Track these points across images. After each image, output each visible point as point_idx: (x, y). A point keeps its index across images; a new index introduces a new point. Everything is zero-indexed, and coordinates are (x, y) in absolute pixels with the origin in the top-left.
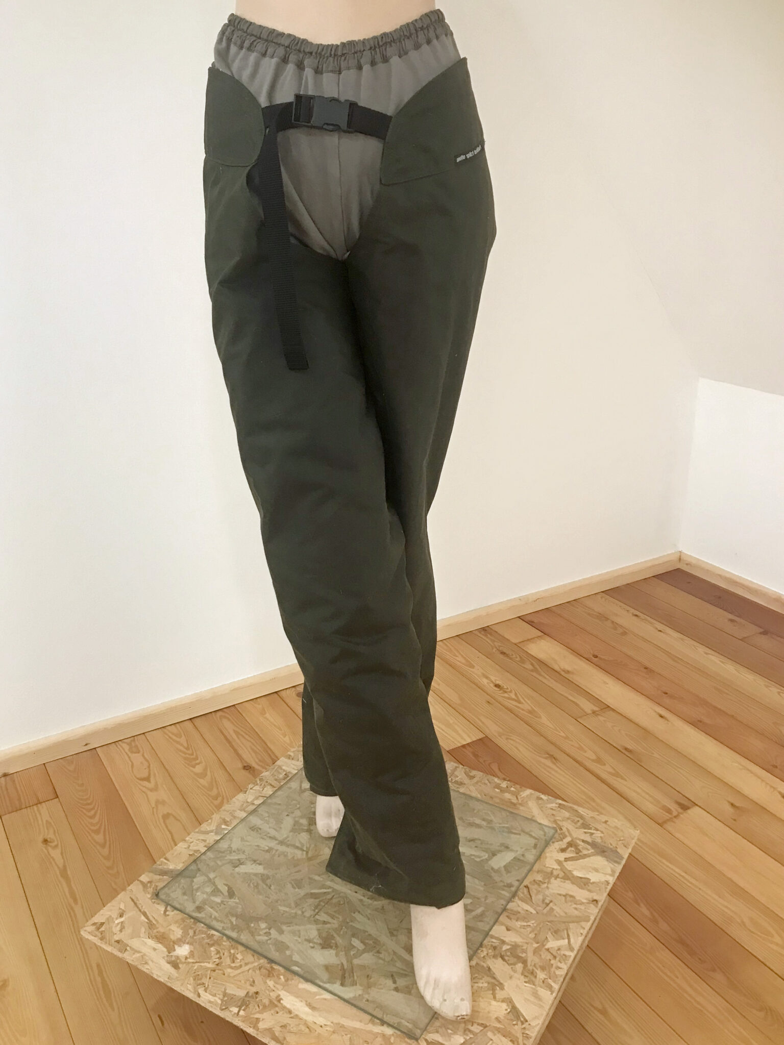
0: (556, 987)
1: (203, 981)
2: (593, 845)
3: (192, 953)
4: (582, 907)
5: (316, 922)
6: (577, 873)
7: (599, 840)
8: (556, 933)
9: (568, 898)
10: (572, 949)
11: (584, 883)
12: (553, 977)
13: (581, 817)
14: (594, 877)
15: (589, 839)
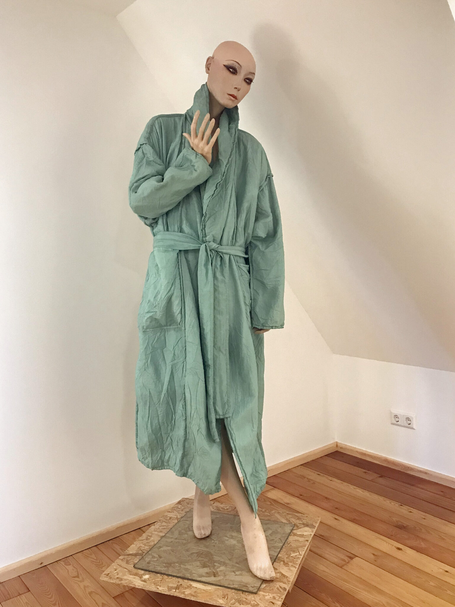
0: (297, 567)
1: (158, 584)
2: (303, 524)
3: (150, 577)
4: (303, 543)
5: (199, 560)
6: (298, 533)
7: (305, 522)
8: (294, 552)
9: (296, 541)
10: (301, 555)
11: (302, 536)
12: (296, 564)
13: (297, 516)
14: (305, 534)
15: (301, 522)
